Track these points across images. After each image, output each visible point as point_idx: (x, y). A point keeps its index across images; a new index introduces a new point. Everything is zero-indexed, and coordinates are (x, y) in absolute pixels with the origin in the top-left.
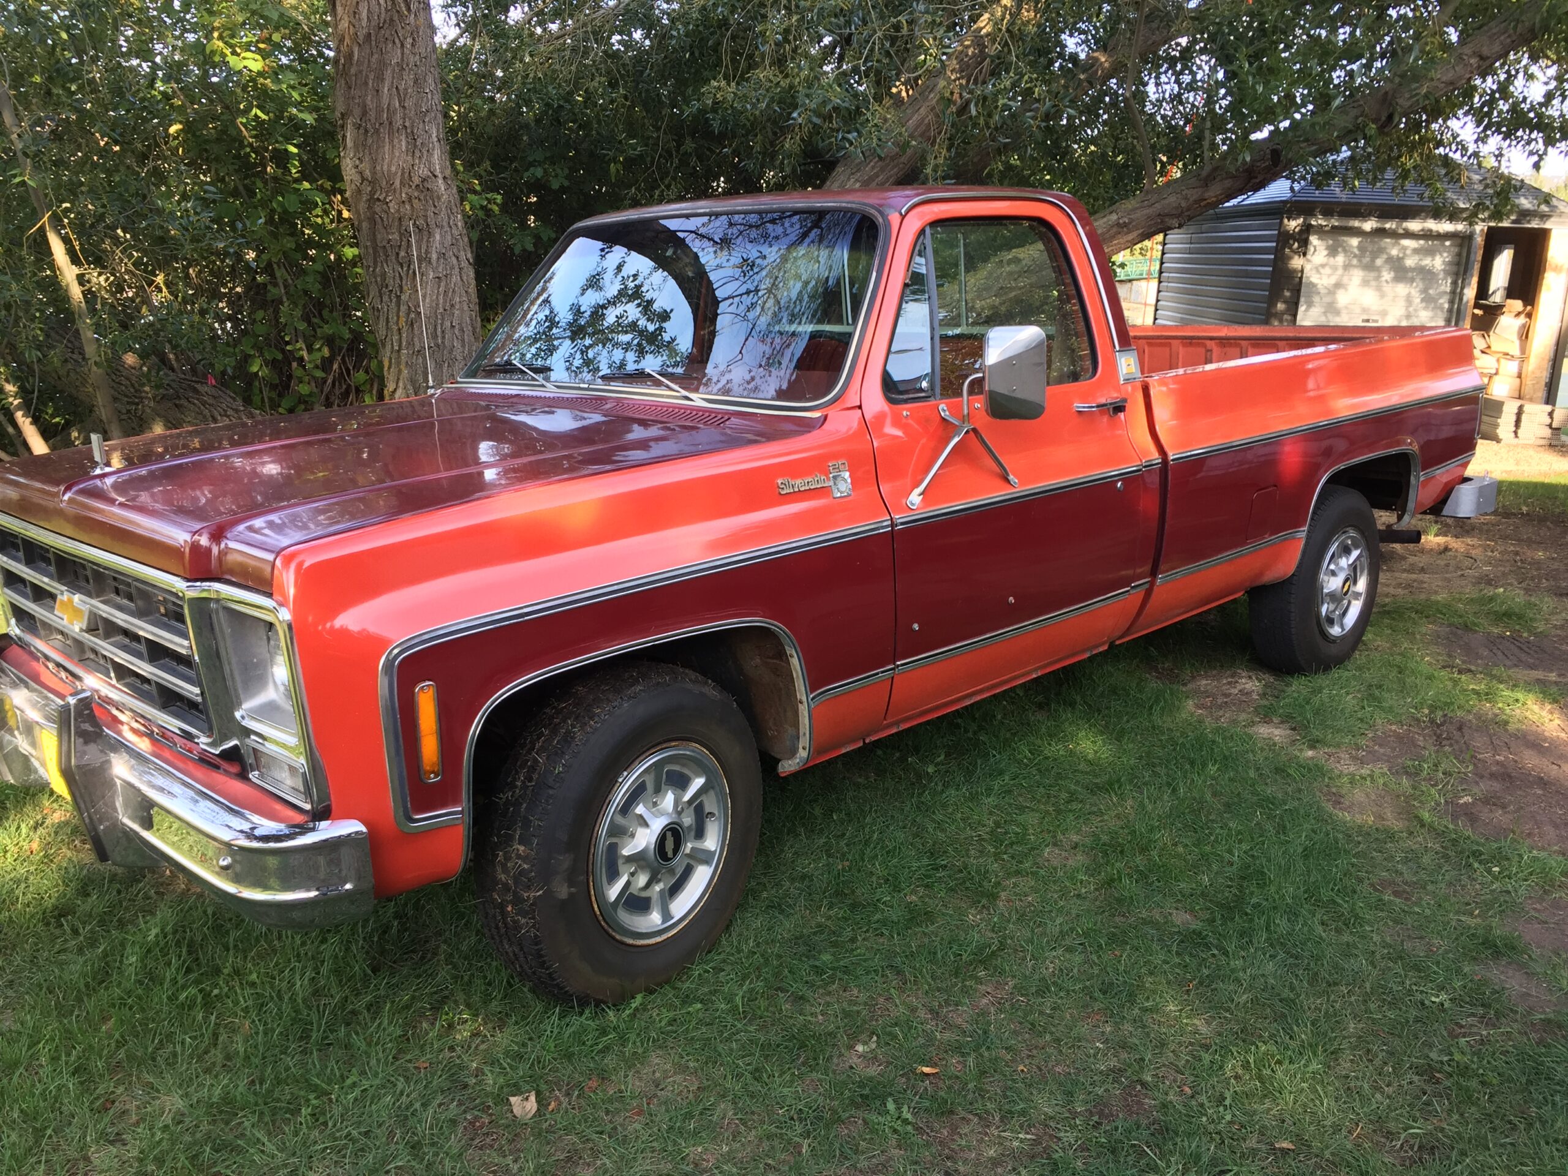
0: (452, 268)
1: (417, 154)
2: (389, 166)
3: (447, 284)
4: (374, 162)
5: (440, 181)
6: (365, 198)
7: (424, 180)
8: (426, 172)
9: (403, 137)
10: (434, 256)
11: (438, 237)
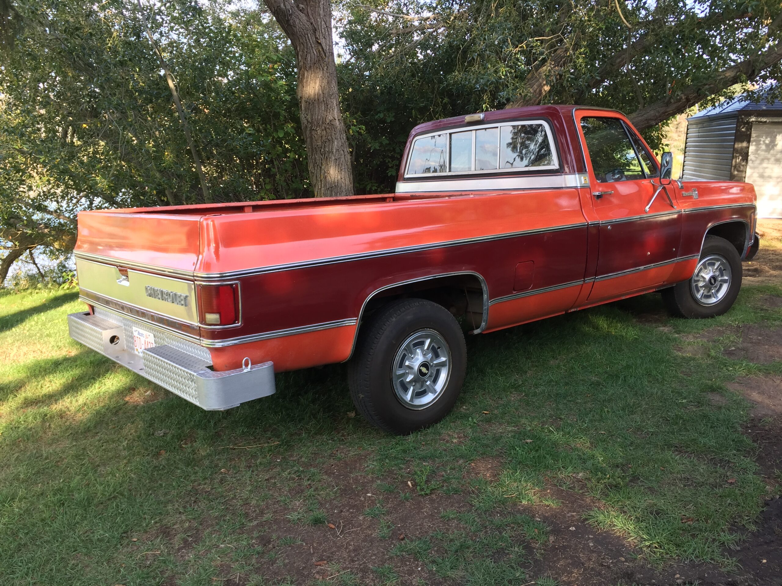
0: (341, 155)
1: (328, 111)
2: (318, 116)
3: (339, 162)
4: (312, 115)
5: (337, 121)
6: (308, 129)
7: (331, 121)
8: (332, 118)
9: (323, 105)
10: (334, 151)
11: (336, 143)
